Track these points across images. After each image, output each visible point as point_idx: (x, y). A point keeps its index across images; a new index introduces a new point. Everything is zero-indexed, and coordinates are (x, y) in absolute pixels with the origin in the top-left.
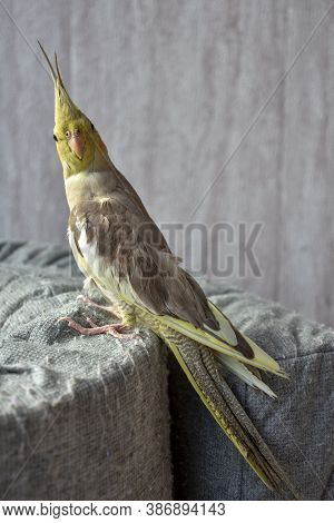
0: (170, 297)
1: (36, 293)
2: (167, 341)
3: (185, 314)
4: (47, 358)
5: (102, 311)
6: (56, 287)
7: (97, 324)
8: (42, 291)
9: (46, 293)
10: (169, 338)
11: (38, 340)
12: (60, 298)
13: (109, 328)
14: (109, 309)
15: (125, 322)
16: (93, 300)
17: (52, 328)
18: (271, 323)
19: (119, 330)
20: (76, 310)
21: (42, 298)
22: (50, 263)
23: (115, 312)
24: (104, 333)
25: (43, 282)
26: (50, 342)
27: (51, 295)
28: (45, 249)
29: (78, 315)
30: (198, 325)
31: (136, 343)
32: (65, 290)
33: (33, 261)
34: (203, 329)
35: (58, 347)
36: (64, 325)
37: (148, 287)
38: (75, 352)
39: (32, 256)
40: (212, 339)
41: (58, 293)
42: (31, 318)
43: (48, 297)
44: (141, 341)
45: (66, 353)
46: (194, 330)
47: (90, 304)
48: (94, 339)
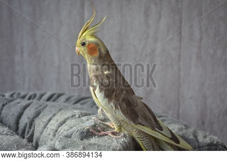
0: (140, 116)
1: (72, 116)
2: (137, 139)
3: (147, 124)
4: (82, 147)
5: (105, 125)
6: (82, 114)
7: (103, 130)
8: (75, 115)
9: (77, 116)
10: (138, 138)
11: (76, 138)
12: (84, 118)
13: (109, 133)
14: (108, 124)
15: (116, 130)
16: (100, 120)
17: (82, 133)
18: (184, 131)
19: (114, 133)
20: (93, 124)
21: (76, 118)
22: (76, 103)
23: (111, 125)
24: (107, 135)
25: (75, 111)
26: (82, 139)
27: (80, 117)
28: (74, 96)
29: (94, 126)
30: (153, 129)
31: (122, 140)
32: (86, 115)
33: (68, 101)
34: (156, 131)
35: (86, 141)
36: (88, 131)
37: (129, 112)
38: (95, 144)
39: (67, 100)
40: (160, 135)
41: (82, 116)
42: (71, 128)
43: (78, 118)
44: (125, 139)
45: (90, 144)
46: (151, 131)
47: (99, 121)
48: (102, 138)
